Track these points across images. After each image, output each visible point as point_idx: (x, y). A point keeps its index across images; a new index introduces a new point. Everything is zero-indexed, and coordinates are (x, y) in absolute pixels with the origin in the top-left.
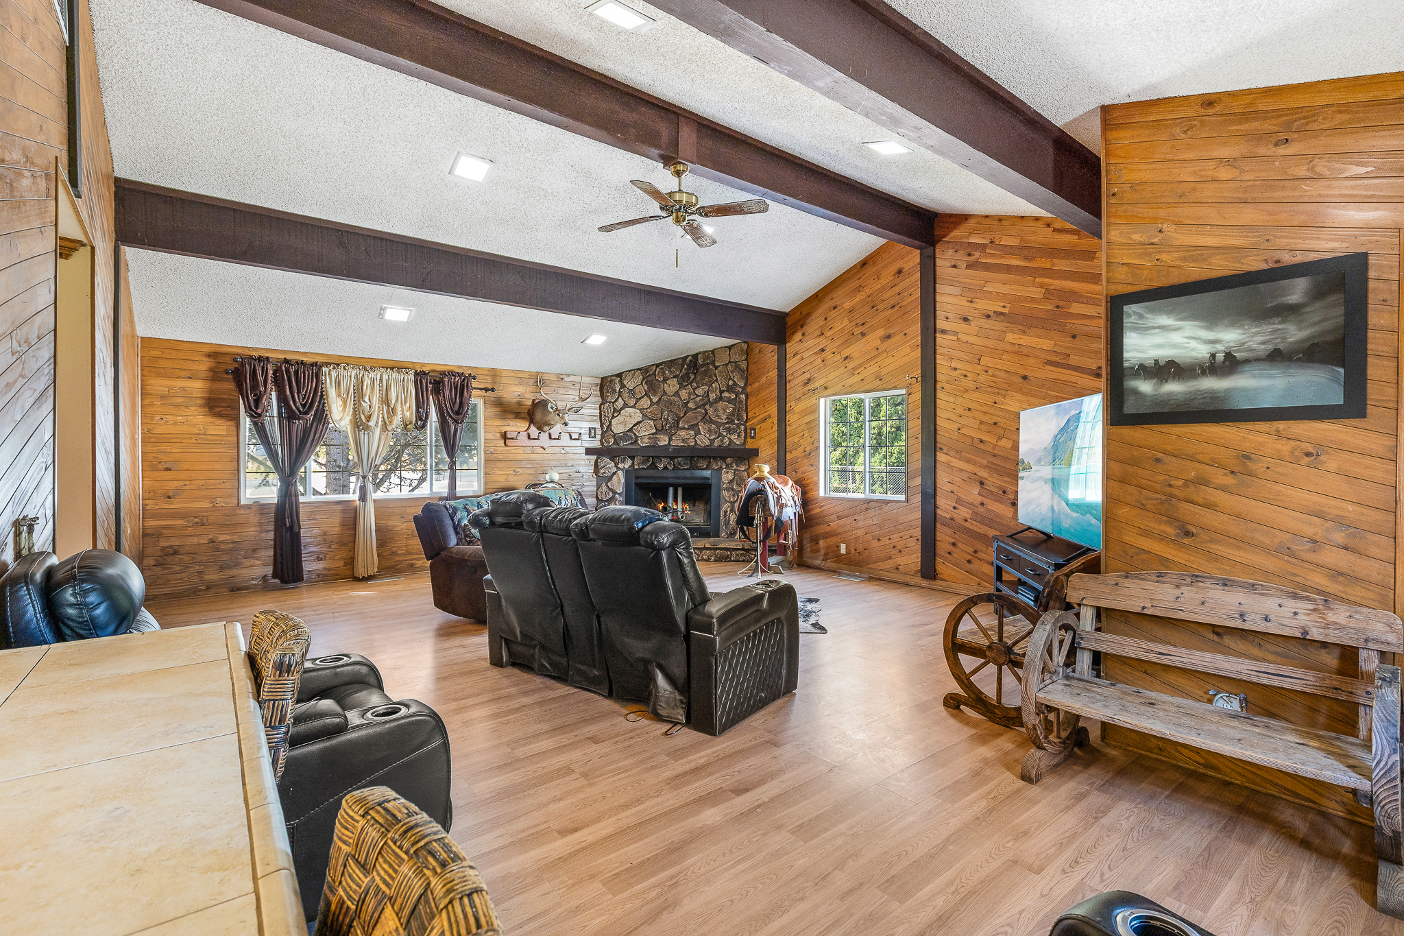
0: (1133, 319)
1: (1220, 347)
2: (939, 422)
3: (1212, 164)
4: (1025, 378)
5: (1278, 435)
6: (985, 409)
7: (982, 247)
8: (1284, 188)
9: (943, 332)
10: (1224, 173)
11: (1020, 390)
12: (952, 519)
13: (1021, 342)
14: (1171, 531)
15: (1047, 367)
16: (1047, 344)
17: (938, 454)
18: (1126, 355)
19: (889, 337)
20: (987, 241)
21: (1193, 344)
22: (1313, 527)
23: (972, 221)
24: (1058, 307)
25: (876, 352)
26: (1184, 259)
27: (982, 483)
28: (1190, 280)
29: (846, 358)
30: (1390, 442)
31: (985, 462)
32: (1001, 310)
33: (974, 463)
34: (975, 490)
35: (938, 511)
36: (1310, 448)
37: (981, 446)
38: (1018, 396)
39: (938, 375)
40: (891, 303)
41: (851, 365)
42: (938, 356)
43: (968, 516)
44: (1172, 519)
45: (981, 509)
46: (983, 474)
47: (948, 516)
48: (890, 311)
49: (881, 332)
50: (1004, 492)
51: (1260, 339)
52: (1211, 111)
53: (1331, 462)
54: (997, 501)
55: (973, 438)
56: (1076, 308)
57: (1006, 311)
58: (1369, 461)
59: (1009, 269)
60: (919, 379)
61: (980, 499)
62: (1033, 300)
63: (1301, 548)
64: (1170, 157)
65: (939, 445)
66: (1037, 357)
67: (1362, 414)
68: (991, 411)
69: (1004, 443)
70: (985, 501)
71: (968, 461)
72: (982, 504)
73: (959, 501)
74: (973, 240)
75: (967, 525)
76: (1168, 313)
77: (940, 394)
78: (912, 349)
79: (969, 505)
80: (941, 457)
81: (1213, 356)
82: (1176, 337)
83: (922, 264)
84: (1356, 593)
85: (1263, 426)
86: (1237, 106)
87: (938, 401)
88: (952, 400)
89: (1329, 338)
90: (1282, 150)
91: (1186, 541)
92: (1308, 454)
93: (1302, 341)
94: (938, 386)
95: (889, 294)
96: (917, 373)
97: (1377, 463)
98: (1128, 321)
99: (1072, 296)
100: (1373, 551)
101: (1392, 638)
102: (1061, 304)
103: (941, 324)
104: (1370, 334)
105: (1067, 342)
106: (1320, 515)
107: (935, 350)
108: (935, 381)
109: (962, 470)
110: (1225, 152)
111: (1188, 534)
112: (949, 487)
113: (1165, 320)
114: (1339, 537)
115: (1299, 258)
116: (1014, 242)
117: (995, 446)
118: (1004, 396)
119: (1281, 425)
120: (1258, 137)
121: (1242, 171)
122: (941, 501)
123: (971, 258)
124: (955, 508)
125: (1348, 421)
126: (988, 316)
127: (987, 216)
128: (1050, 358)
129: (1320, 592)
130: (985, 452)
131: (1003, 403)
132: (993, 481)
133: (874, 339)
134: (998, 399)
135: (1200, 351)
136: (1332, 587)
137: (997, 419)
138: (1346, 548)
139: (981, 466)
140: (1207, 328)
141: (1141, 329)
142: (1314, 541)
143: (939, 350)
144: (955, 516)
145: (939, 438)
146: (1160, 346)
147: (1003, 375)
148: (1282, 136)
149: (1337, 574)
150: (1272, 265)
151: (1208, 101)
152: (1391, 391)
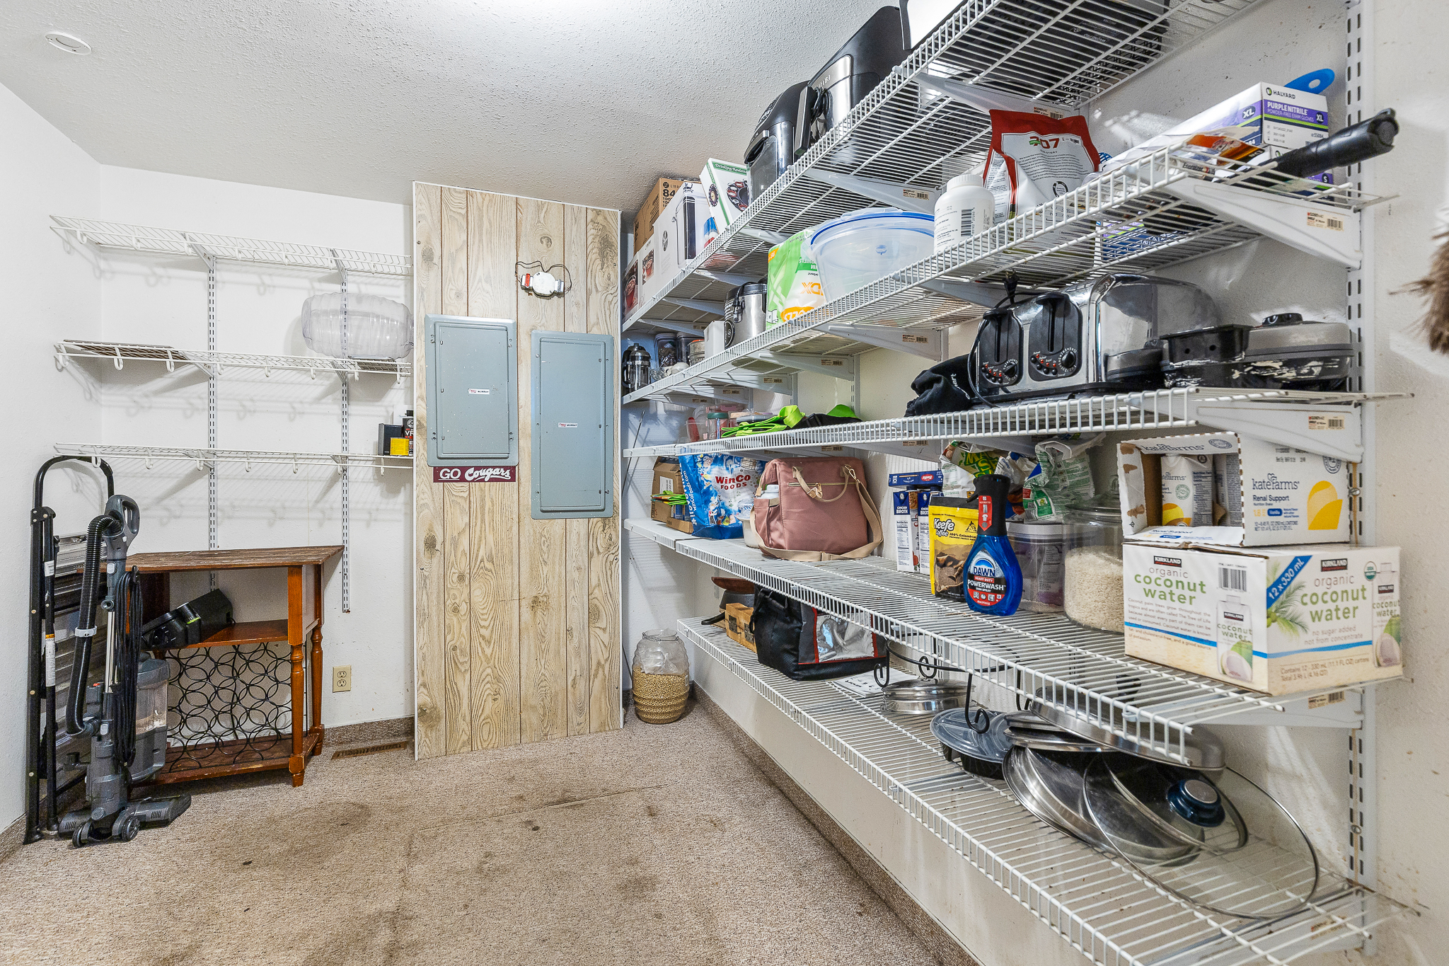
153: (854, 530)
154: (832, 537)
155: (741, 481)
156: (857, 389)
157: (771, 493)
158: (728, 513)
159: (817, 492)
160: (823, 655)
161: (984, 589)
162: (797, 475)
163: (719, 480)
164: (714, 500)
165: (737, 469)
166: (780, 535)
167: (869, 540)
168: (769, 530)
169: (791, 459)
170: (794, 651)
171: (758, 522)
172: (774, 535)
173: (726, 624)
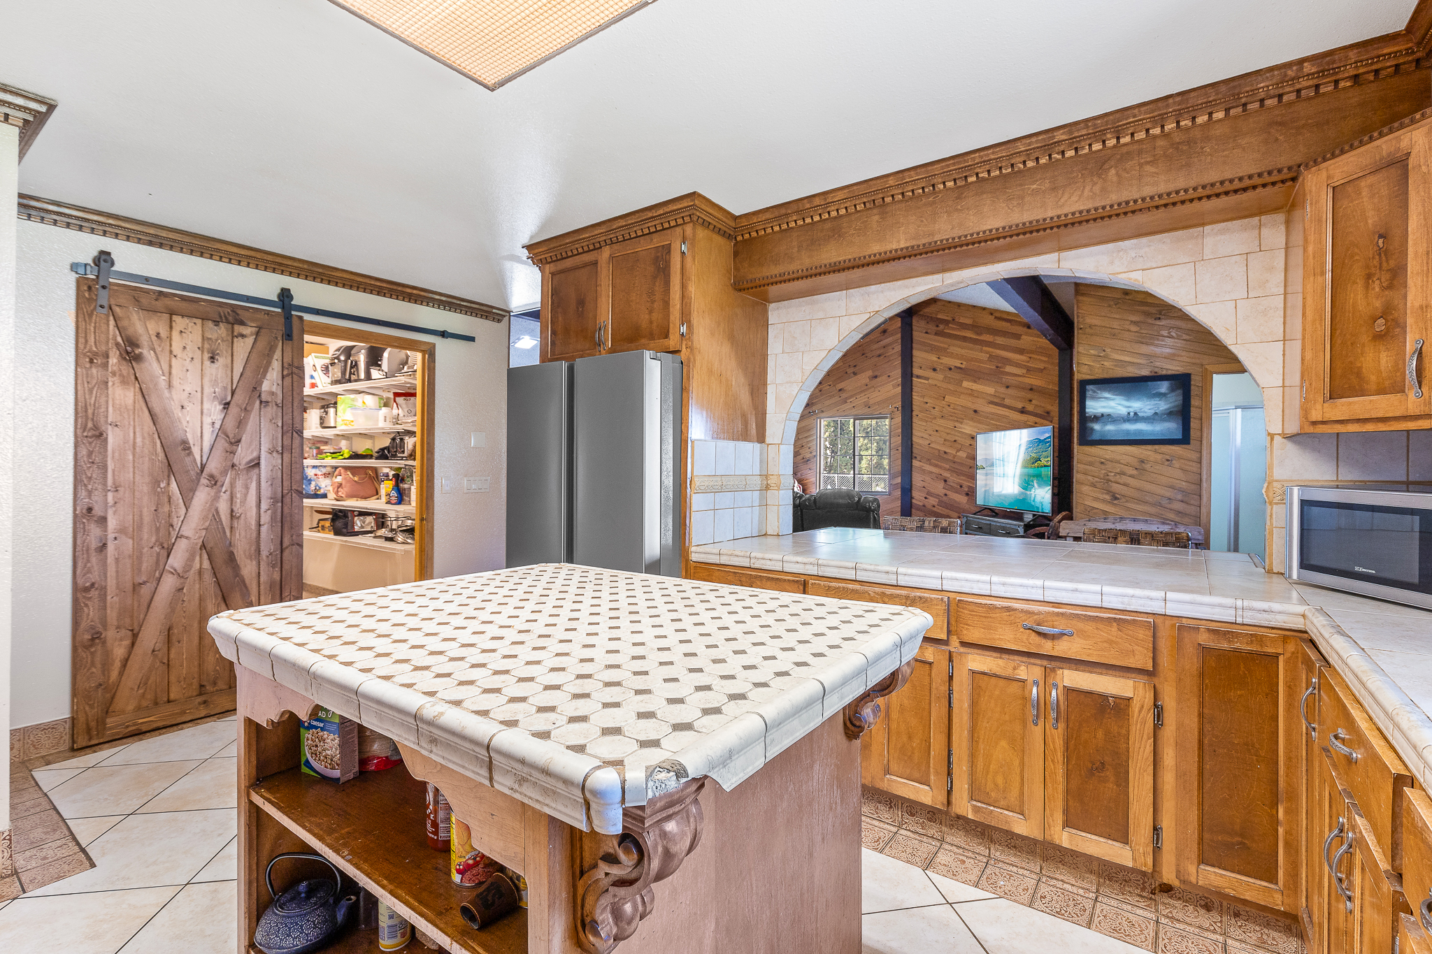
0: (1090, 392)
1: (1131, 410)
2: (914, 439)
3: (1128, 323)
4: (975, 411)
5: (1155, 451)
6: (948, 431)
7: (946, 322)
8: (1158, 340)
9: (918, 377)
10: (1134, 328)
11: (972, 419)
12: (924, 506)
13: (973, 388)
14: (1108, 497)
15: (990, 405)
16: (990, 390)
17: (914, 461)
18: (1087, 410)
19: (876, 377)
20: (950, 319)
21: (1120, 407)
22: (1168, 493)
23: (939, 303)
24: (997, 367)
25: (866, 387)
26: (1115, 366)
27: (945, 481)
28: (1118, 376)
29: (840, 390)
30: (1198, 455)
31: (948, 467)
32: (959, 365)
33: (940, 467)
34: (942, 484)
35: (914, 501)
36: (1168, 457)
37: (945, 456)
38: (971, 423)
39: (914, 407)
40: (878, 352)
41: (844, 395)
42: (914, 394)
43: (935, 504)
44: (1109, 492)
45: (945, 498)
46: (947, 474)
47: (921, 504)
48: (877, 359)
49: (870, 373)
50: (961, 486)
51: (1149, 407)
52: (1127, 297)
53: (1176, 464)
54: (956, 492)
55: (939, 450)
56: (1009, 369)
57: (963, 366)
58: (1191, 463)
59: (964, 339)
60: (900, 408)
61: (945, 491)
62: (981, 361)
63: (1165, 502)
64: (1108, 315)
65: (914, 455)
66: (983, 398)
67: (1189, 443)
68: (953, 433)
69: (962, 454)
70: (948, 492)
71: (936, 466)
72: (946, 495)
73: (929, 493)
74: (940, 316)
75: (935, 509)
76: (1109, 392)
77: (914, 420)
78: (894, 386)
79: (936, 496)
80: (915, 463)
81: (1129, 413)
82: (1112, 403)
83: (902, 327)
84: (1186, 520)
85: (1149, 447)
86: (1140, 298)
87: (914, 424)
88: (925, 424)
89: (1176, 409)
90: (1158, 322)
91: (1115, 502)
92: (1168, 460)
93: (1166, 410)
94: (914, 413)
95: (876, 346)
96: (899, 404)
97: (1194, 464)
98: (1089, 394)
99: (1008, 361)
100: (1192, 502)
101: (1200, 537)
102: (1000, 365)
103: (916, 371)
104: (1192, 409)
105: (1003, 390)
106: (1172, 487)
107: (912, 389)
108: (912, 411)
109: (931, 473)
110: (1134, 318)
111: (1116, 498)
112: (922, 484)
113: (1107, 395)
114: (1179, 497)
115: (1164, 372)
116: (969, 321)
117: (955, 456)
118: (961, 423)
119: (1157, 447)
120: (1148, 314)
121: (1141, 329)
122: (915, 494)
123: (938, 329)
124: (926, 498)
125: (1184, 446)
126: (950, 369)
127: (950, 302)
128: (992, 399)
129: (1172, 521)
130: (948, 460)
131: (961, 428)
132: (954, 479)
133: (864, 378)
134: (957, 424)
135: (1123, 411)
136: (1177, 519)
137: (956, 438)
138: (1182, 501)
139: (945, 469)
140: (1128, 400)
141: (1093, 398)
142: (1170, 499)
143: (915, 389)
144: (926, 504)
145: (914, 451)
146: (1104, 407)
147: (960, 408)
148: (1158, 316)
149: (1179, 513)
150: (1153, 374)
151: (1126, 292)
152: (1199, 433)
153: (372, 491)
154: (362, 494)
155: (326, 475)
156: (374, 443)
157: (339, 479)
158: (320, 488)
159: (356, 479)
160: (356, 528)
161: (394, 500)
162: (349, 473)
163: (316, 475)
164: (313, 483)
165: (324, 470)
166: (342, 493)
167: (377, 494)
168: (338, 492)
169: (346, 468)
170: (346, 528)
171: (334, 489)
172: (340, 493)
173: (320, 529)
